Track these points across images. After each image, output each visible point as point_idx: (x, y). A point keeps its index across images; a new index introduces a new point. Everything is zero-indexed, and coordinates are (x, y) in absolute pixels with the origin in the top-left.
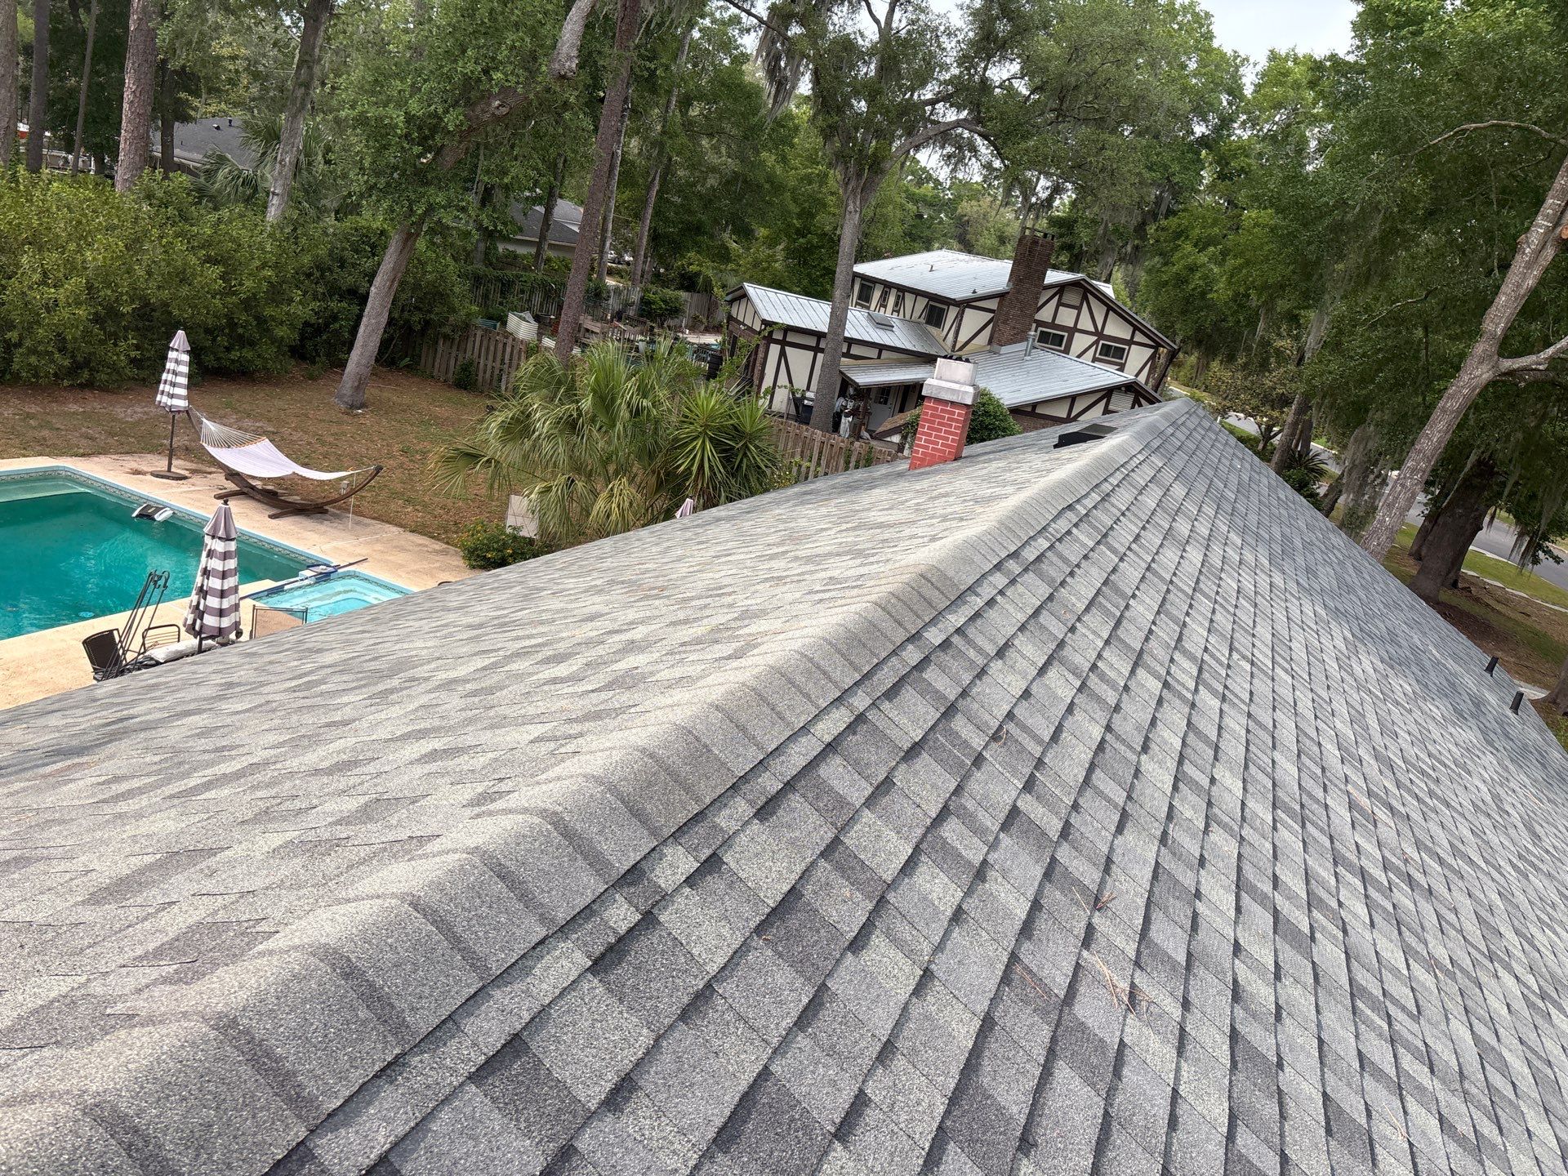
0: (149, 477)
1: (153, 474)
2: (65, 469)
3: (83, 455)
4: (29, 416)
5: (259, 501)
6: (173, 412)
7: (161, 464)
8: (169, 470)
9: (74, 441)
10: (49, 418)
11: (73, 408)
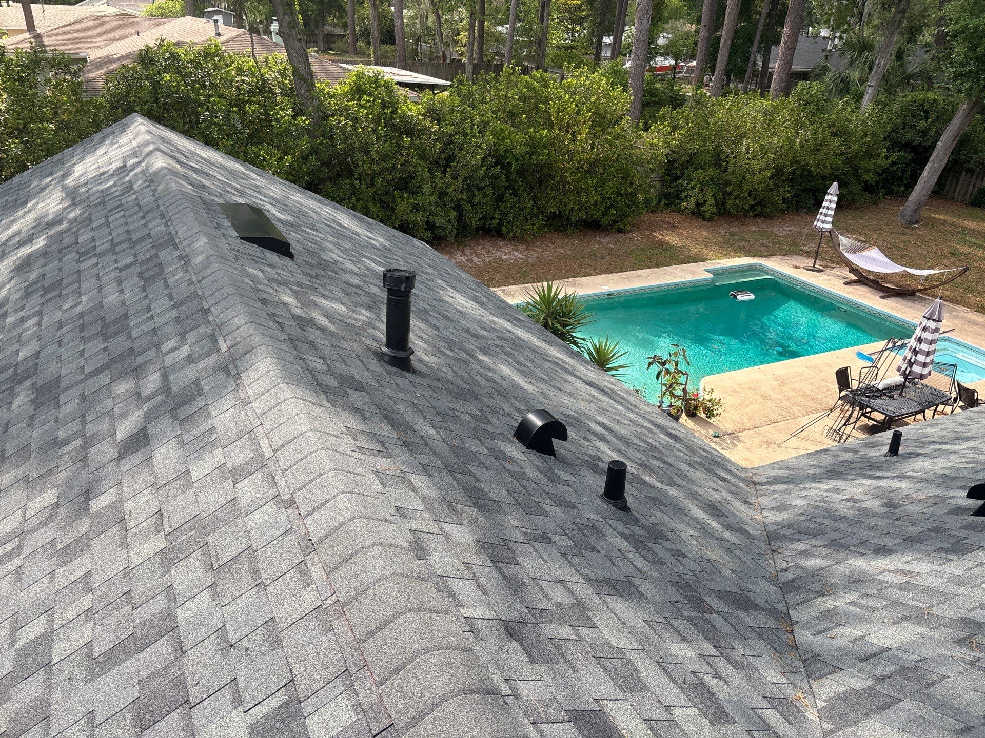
0: (803, 270)
1: (804, 268)
2: (760, 265)
3: (765, 256)
4: (733, 234)
5: (870, 286)
6: (822, 231)
7: (810, 262)
8: (814, 266)
9: (758, 248)
10: (743, 234)
11: (753, 228)
